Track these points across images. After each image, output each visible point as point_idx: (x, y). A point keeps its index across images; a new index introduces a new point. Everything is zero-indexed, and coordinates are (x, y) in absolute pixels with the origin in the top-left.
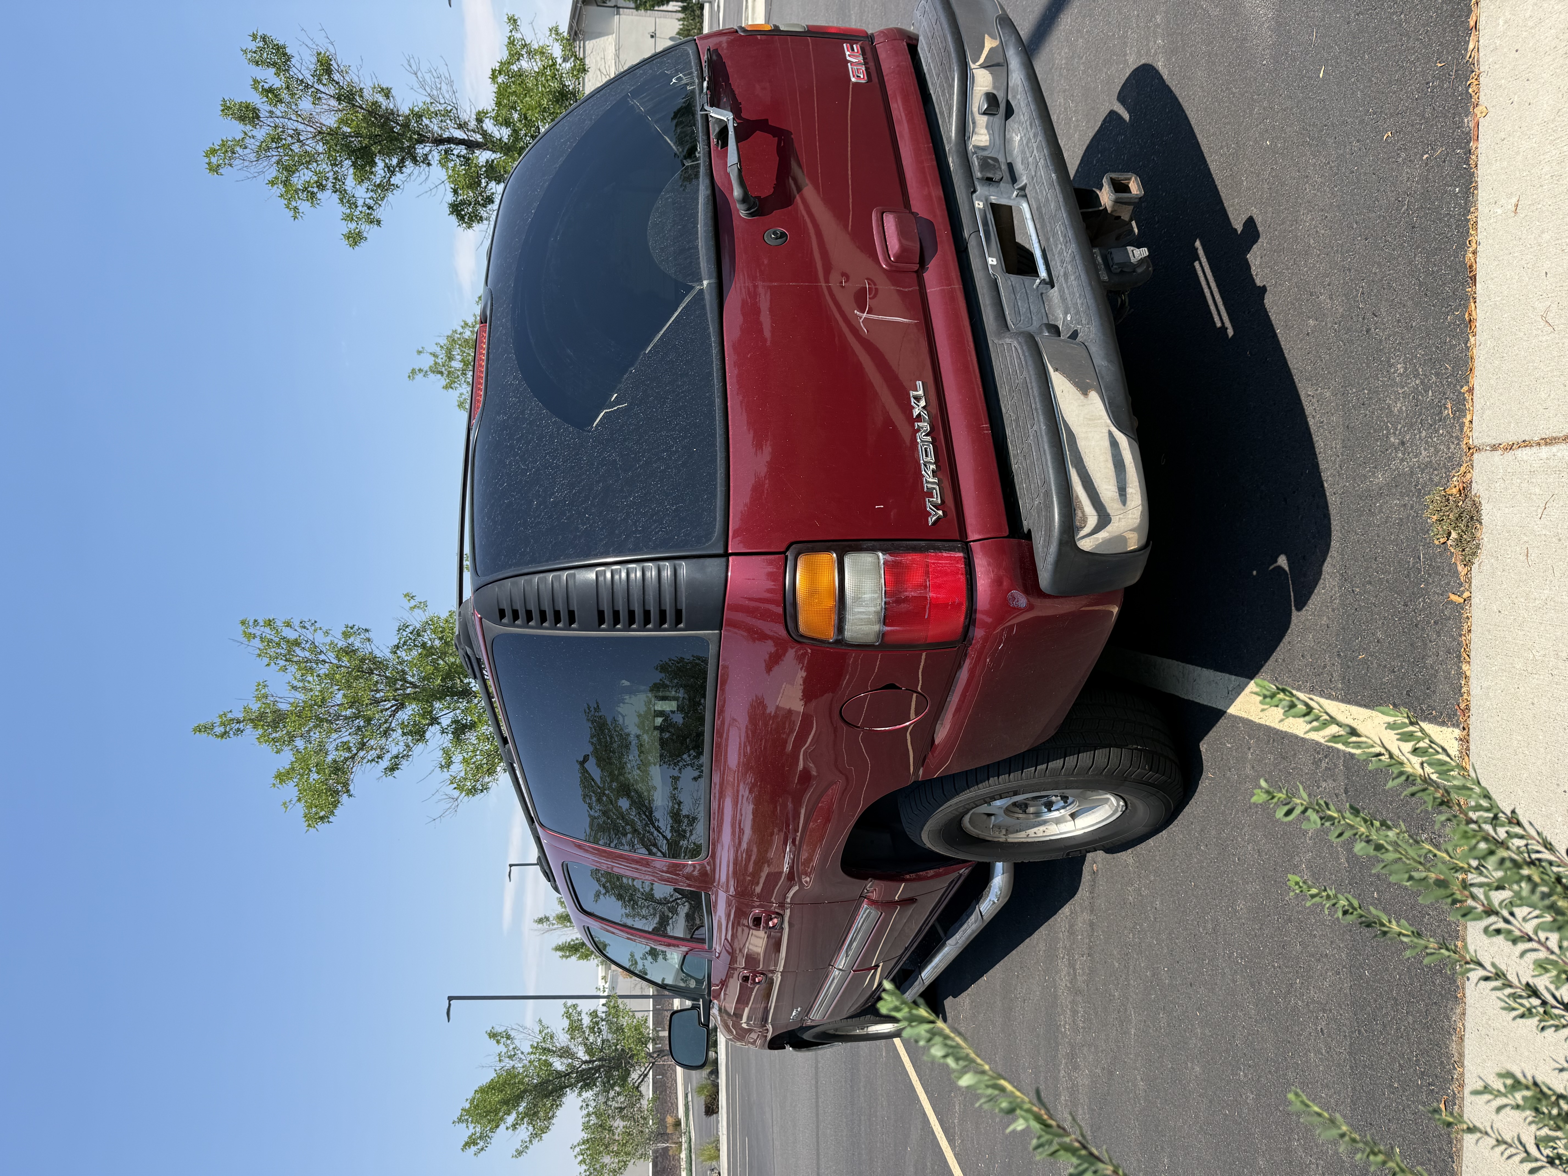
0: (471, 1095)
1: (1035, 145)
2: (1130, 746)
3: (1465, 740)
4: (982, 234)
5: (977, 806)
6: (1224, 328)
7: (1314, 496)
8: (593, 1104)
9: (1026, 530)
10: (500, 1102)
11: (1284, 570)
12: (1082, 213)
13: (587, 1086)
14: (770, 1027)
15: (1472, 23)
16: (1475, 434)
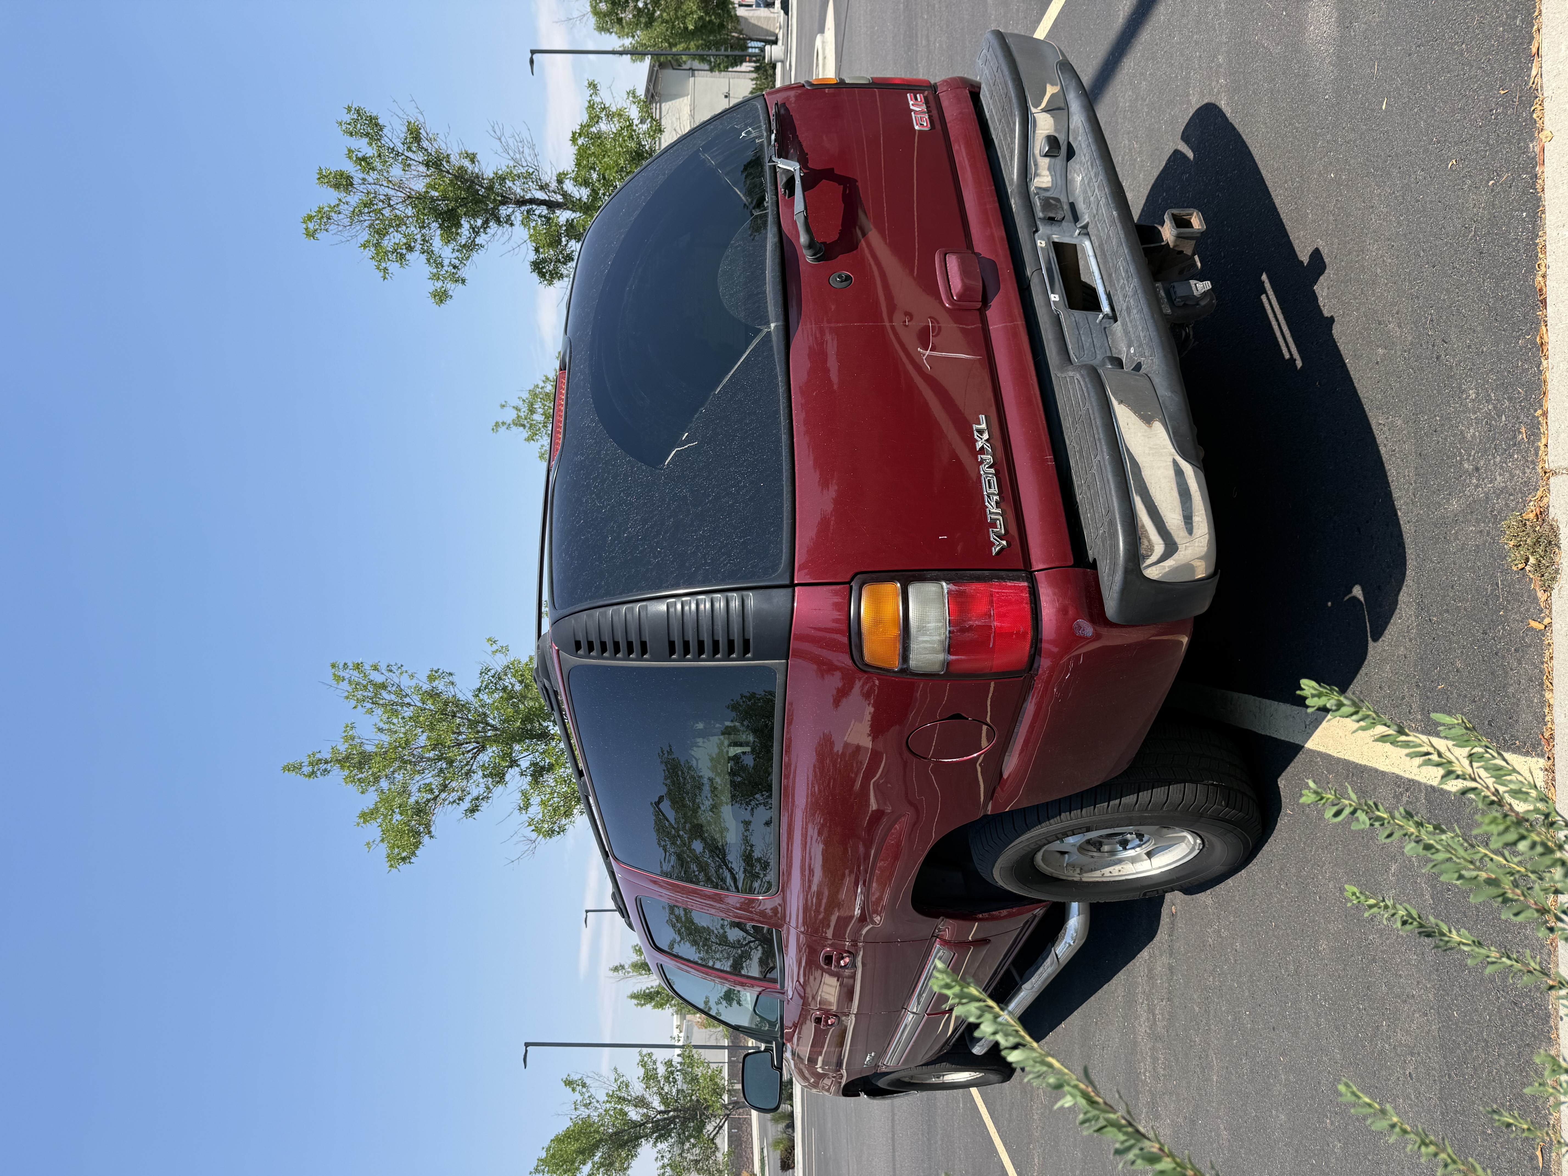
0: (546, 1144)
1: (1096, 185)
2: (1205, 782)
3: (1550, 770)
4: (1044, 272)
5: (1049, 842)
6: (1292, 360)
7: (1387, 525)
8: (668, 1155)
9: (1091, 560)
10: (575, 1151)
11: (1359, 600)
12: (1144, 249)
13: (662, 1137)
14: (844, 1072)
15: (1534, 50)
16: (1550, 458)
